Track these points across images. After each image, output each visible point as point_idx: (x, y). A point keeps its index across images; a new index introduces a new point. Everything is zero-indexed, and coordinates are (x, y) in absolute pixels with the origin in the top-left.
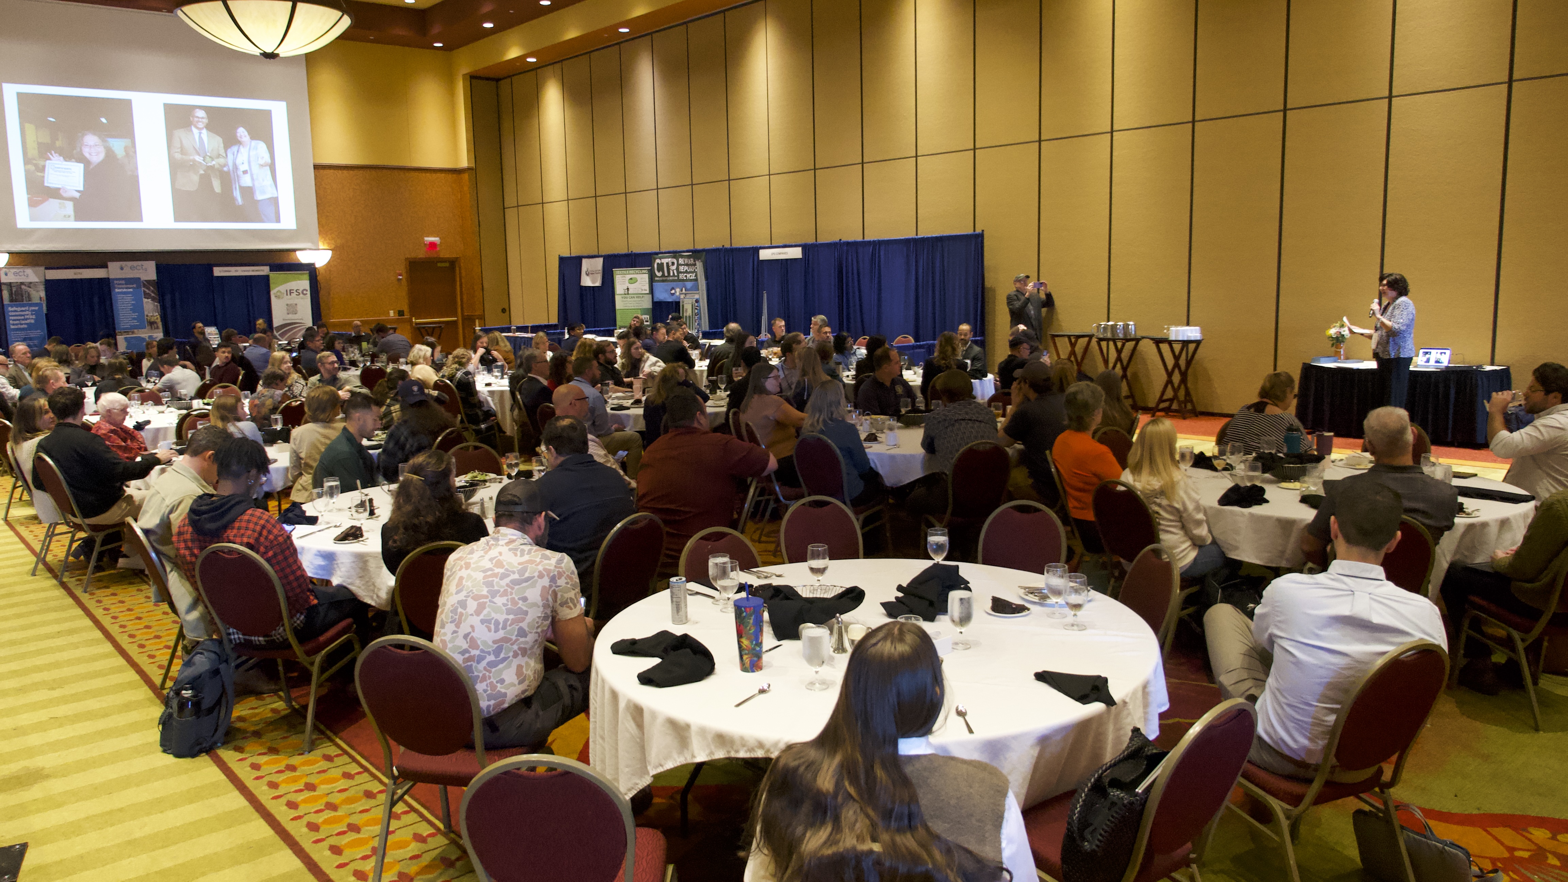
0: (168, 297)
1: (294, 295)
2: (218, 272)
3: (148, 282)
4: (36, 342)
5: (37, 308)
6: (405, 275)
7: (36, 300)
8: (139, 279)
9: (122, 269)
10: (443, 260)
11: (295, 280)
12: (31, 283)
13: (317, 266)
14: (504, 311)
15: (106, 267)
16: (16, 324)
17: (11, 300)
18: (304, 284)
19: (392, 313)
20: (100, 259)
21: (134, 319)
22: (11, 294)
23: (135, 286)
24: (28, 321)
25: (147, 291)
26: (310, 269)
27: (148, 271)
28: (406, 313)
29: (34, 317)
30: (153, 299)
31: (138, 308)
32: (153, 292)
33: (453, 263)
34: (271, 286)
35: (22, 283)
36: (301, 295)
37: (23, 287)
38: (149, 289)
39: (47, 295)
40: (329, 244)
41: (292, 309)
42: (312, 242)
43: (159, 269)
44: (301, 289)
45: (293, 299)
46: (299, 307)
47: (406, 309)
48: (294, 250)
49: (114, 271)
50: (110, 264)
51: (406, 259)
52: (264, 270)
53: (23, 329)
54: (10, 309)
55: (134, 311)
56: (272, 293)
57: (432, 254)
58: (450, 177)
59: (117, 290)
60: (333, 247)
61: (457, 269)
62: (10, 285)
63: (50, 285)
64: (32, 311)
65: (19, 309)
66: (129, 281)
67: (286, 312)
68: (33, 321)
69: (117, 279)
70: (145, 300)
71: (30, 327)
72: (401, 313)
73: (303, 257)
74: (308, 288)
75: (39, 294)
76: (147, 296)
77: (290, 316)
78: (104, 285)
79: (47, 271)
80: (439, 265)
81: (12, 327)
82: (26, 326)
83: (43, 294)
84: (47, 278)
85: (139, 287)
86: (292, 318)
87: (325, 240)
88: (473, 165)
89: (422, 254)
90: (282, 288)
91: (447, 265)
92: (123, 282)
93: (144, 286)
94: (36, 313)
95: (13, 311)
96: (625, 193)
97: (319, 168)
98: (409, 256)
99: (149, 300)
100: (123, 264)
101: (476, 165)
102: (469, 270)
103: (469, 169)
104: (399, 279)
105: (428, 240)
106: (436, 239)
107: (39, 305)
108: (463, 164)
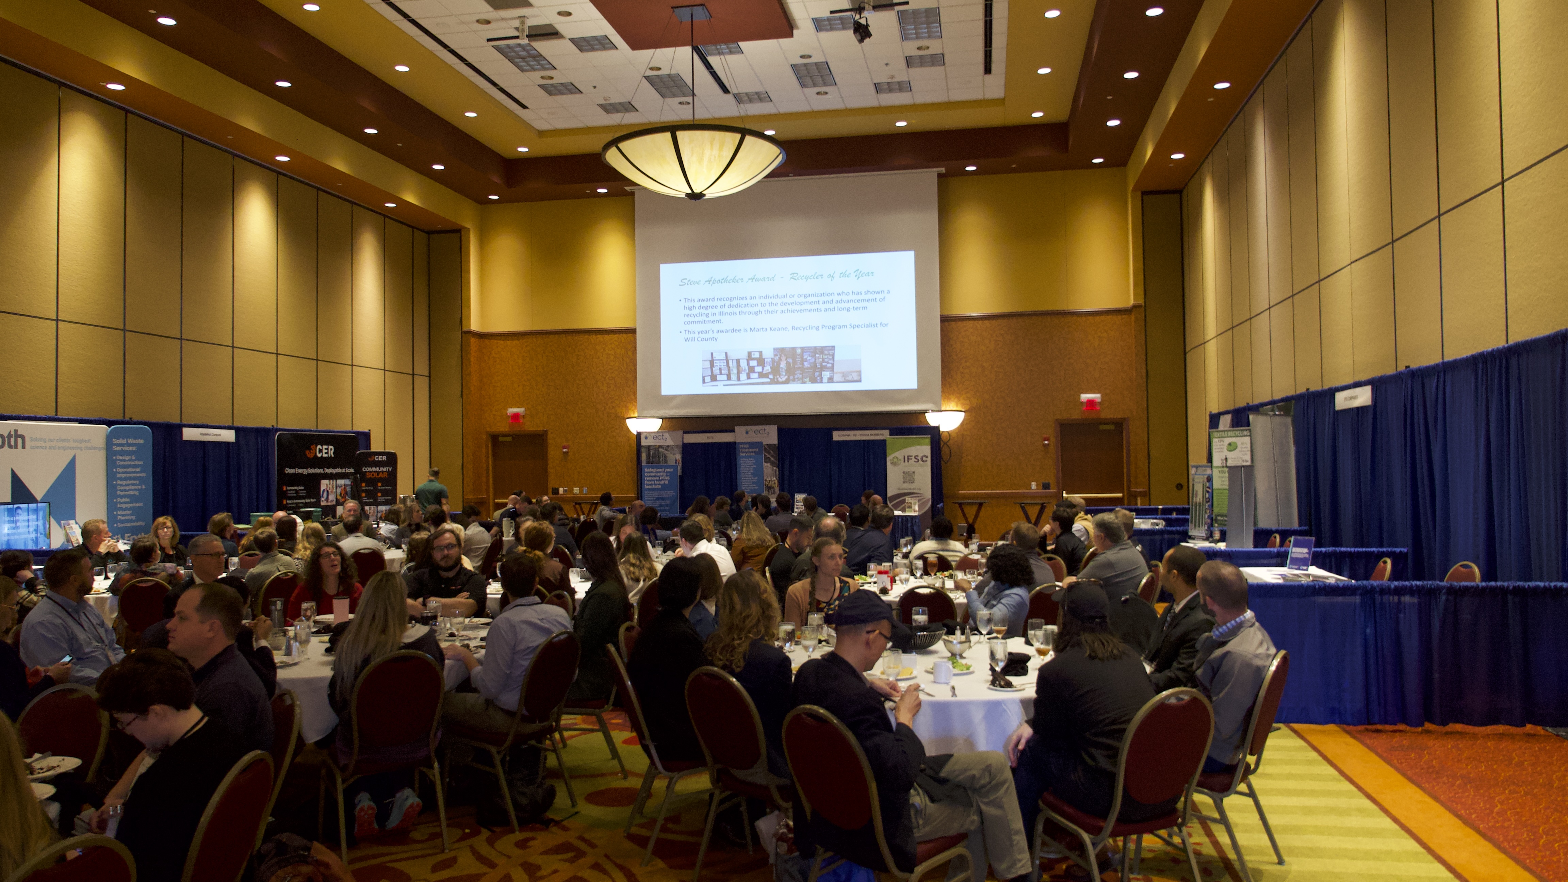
0: (787, 462)
1: (912, 462)
2: (837, 436)
3: (769, 446)
4: (668, 502)
5: (672, 470)
6: (1053, 439)
7: (671, 462)
8: (761, 443)
9: (747, 433)
10: (1106, 422)
11: (914, 444)
12: (668, 446)
13: (941, 429)
14: (1179, 486)
15: (734, 431)
16: (651, 485)
17: (648, 462)
18: (924, 449)
19: (1034, 485)
20: (728, 423)
21: (754, 483)
22: (648, 456)
23: (757, 450)
24: (662, 482)
25: (768, 456)
26: (934, 432)
27: (770, 436)
28: (1052, 486)
29: (668, 478)
30: (772, 463)
31: (758, 472)
32: (772, 456)
33: (1119, 425)
34: (888, 451)
35: (660, 447)
36: (920, 462)
37: (661, 450)
38: (769, 453)
39: (683, 459)
40: (963, 404)
41: (909, 477)
42: (935, 403)
43: (780, 432)
44: (920, 455)
45: (912, 466)
46: (916, 477)
47: (1052, 481)
48: (923, 413)
49: (740, 435)
50: (737, 428)
51: (1057, 420)
52: (884, 435)
53: (657, 490)
54: (646, 470)
55: (754, 474)
56: (889, 459)
57: (1093, 414)
58: (1117, 319)
59: (741, 454)
60: (967, 407)
61: (1124, 433)
62: (649, 447)
63: (687, 450)
64: (667, 472)
65: (655, 470)
66: (752, 445)
67: (902, 480)
68: (667, 482)
69: (742, 443)
70: (765, 464)
71: (664, 487)
72: (1046, 486)
73: (932, 419)
74: (929, 454)
75: (676, 457)
76: (767, 460)
77: (906, 485)
78: (731, 448)
79: (686, 436)
80: (1102, 427)
81: (647, 487)
82: (660, 486)
83: (679, 457)
84: (686, 441)
85: (760, 452)
86: (907, 487)
87: (959, 399)
88: (1141, 302)
89: (1076, 415)
90: (900, 454)
91: (1112, 427)
92: (747, 446)
93: (766, 450)
94: (671, 475)
95: (649, 472)
96: (1250, 319)
97: (945, 320)
98: (1059, 417)
99: (769, 464)
100: (749, 428)
101: (1145, 302)
102: (1136, 434)
103: (1135, 307)
104: (1045, 445)
105: (1085, 397)
106: (1096, 396)
107: (675, 467)
108: (1132, 302)
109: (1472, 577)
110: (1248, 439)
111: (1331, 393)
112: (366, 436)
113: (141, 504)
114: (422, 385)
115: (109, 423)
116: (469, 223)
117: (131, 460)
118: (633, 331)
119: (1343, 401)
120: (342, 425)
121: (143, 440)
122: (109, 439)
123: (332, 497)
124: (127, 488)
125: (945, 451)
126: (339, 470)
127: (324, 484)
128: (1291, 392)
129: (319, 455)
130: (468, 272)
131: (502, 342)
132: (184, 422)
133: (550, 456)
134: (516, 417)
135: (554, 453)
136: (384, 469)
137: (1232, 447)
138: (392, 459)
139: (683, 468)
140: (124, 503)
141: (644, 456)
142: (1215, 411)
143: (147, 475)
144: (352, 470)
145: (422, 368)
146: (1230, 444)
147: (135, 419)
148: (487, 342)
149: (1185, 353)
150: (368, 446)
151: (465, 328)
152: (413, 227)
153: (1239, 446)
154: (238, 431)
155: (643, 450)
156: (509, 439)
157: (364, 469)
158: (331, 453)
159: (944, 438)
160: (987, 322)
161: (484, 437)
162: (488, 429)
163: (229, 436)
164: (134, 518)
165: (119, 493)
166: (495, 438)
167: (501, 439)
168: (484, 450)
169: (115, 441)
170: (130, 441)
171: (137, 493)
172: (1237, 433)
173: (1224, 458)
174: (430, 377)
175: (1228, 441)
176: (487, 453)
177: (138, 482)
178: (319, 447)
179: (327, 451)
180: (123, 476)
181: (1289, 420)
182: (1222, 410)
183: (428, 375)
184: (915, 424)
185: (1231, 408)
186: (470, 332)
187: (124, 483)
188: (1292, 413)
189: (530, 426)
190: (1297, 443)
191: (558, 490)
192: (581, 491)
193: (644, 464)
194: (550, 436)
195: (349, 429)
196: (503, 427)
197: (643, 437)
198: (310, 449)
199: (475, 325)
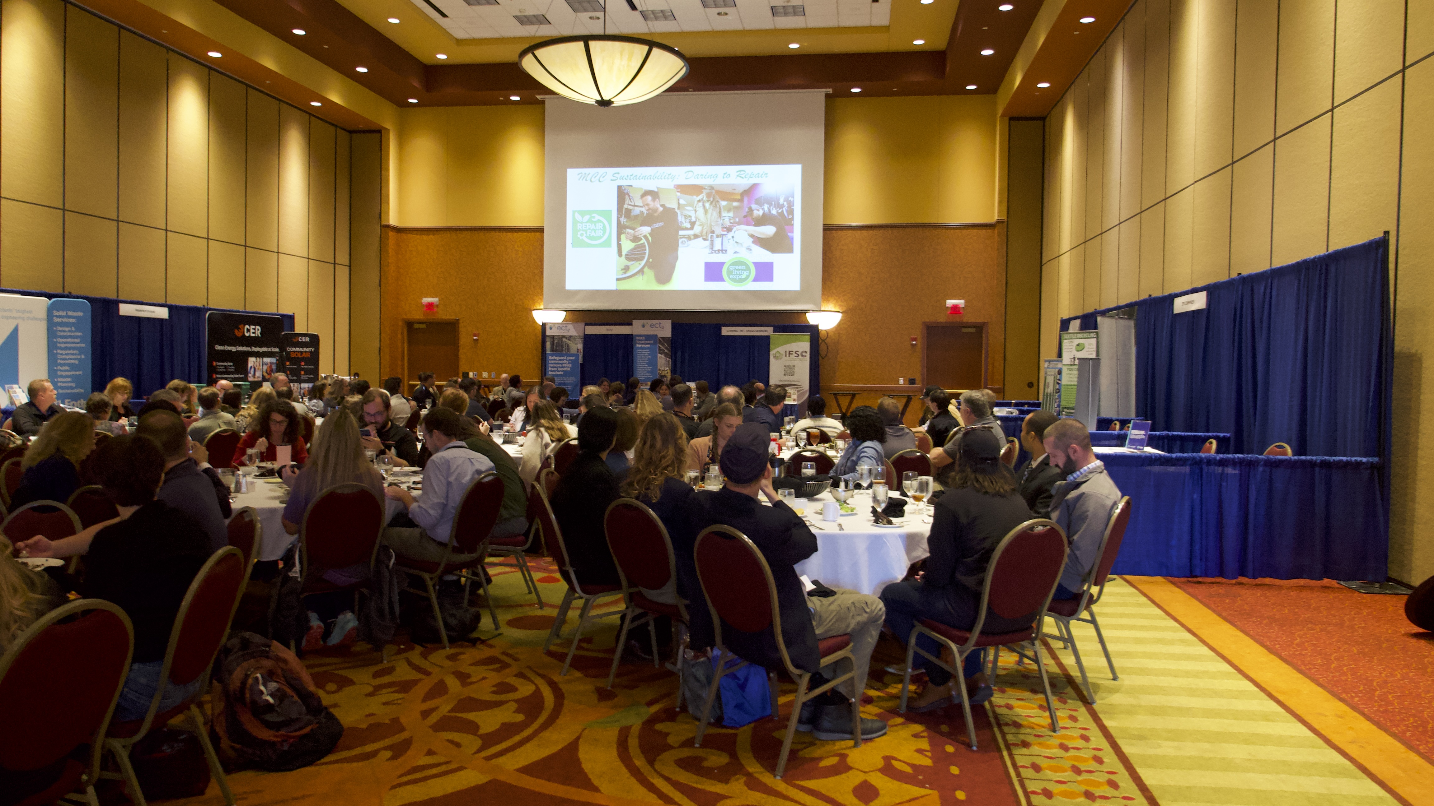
0: (679, 353)
1: (792, 356)
2: (726, 331)
3: (663, 338)
5: (574, 358)
6: (919, 339)
7: (573, 351)
8: (656, 335)
9: (643, 326)
10: (968, 326)
11: (795, 341)
12: (571, 336)
13: (820, 328)
14: (1031, 384)
15: (631, 324)
16: (554, 371)
17: (552, 350)
18: (803, 345)
19: (901, 381)
20: (626, 316)
21: (648, 372)
22: (552, 345)
23: (652, 342)
24: (565, 369)
25: (662, 348)
26: (813, 331)
27: (665, 329)
28: (917, 382)
29: (570, 365)
30: (666, 355)
31: (653, 363)
32: (666, 348)
33: (980, 328)
34: (771, 346)
35: (564, 337)
36: (800, 357)
37: (564, 339)
38: (663, 345)
39: (584, 348)
40: (840, 306)
41: (789, 370)
42: (815, 304)
43: (674, 326)
44: (801, 351)
45: (793, 361)
46: (796, 370)
47: (918, 377)
48: (805, 312)
49: (637, 328)
50: (634, 322)
51: (924, 323)
52: (768, 331)
53: (561, 375)
54: (550, 358)
55: (649, 364)
56: (772, 353)
57: (956, 318)
58: (983, 232)
59: (638, 346)
60: (844, 309)
61: (984, 336)
62: (553, 337)
63: (588, 340)
64: (569, 360)
65: (558, 358)
66: (648, 337)
67: (783, 373)
68: (569, 369)
69: (639, 336)
70: (659, 355)
71: (566, 374)
72: (912, 382)
73: (812, 319)
74: (808, 350)
75: (578, 346)
76: (661, 352)
77: (787, 378)
78: (629, 339)
79: (587, 327)
80: (964, 330)
81: (550, 373)
82: (562, 373)
83: (580, 346)
84: (587, 332)
85: (655, 344)
86: (787, 379)
87: (837, 302)
88: (1004, 218)
89: (942, 318)
90: (782, 349)
91: (973, 330)
92: (643, 338)
93: (660, 342)
94: (573, 362)
95: (553, 360)
96: (1101, 234)
97: (828, 229)
98: (927, 320)
99: (663, 356)
100: (645, 321)
101: (1008, 218)
102: (994, 337)
103: (999, 222)
104: (913, 345)
105: (950, 302)
106: (960, 302)
107: (576, 356)
108: (996, 218)
109: (1285, 453)
110: (1094, 341)
111: (1171, 298)
112: (291, 318)
113: (81, 373)
114: (343, 273)
115: (50, 296)
116: (388, 124)
117: (72, 331)
118: (541, 230)
119: (1180, 306)
120: (269, 308)
121: (82, 313)
122: (50, 310)
123: (258, 374)
124: (67, 357)
125: (823, 348)
126: (265, 349)
127: (252, 361)
128: (1134, 299)
129: (247, 335)
130: (388, 170)
131: (418, 237)
132: (121, 298)
133: (461, 343)
134: (430, 306)
135: (465, 340)
136: (307, 350)
137: (1080, 347)
138: (314, 340)
139: (584, 357)
140: (64, 371)
141: (548, 345)
142: (1066, 317)
143: (86, 345)
144: (277, 350)
145: (343, 258)
146: (1078, 345)
147: (74, 293)
148: (404, 236)
149: (1041, 266)
150: (293, 329)
151: (384, 223)
152: (336, 126)
153: (1086, 346)
154: (172, 308)
155: (548, 339)
156: (424, 326)
157: (289, 349)
158: (258, 333)
159: (822, 335)
160: (865, 232)
161: (400, 323)
162: (405, 317)
163: (163, 313)
164: (73, 385)
165: (59, 361)
166: (410, 325)
167: (416, 326)
168: (400, 336)
169: (55, 313)
170: (70, 313)
171: (77, 362)
172: (1085, 335)
173: (1072, 357)
174: (350, 266)
175: (1077, 342)
176: (403, 338)
177: (77, 352)
178: (247, 327)
179: (254, 331)
180: (63, 345)
181: (1132, 323)
182: (1072, 316)
183: (348, 263)
184: (796, 323)
185: (1080, 313)
186: (388, 226)
187: (64, 352)
188: (1135, 318)
189: (443, 315)
190: (1138, 343)
191: (468, 374)
192: (490, 375)
193: (548, 352)
194: (461, 324)
195: (274, 311)
196: (418, 315)
197: (548, 327)
198: (238, 329)
199: (393, 220)
